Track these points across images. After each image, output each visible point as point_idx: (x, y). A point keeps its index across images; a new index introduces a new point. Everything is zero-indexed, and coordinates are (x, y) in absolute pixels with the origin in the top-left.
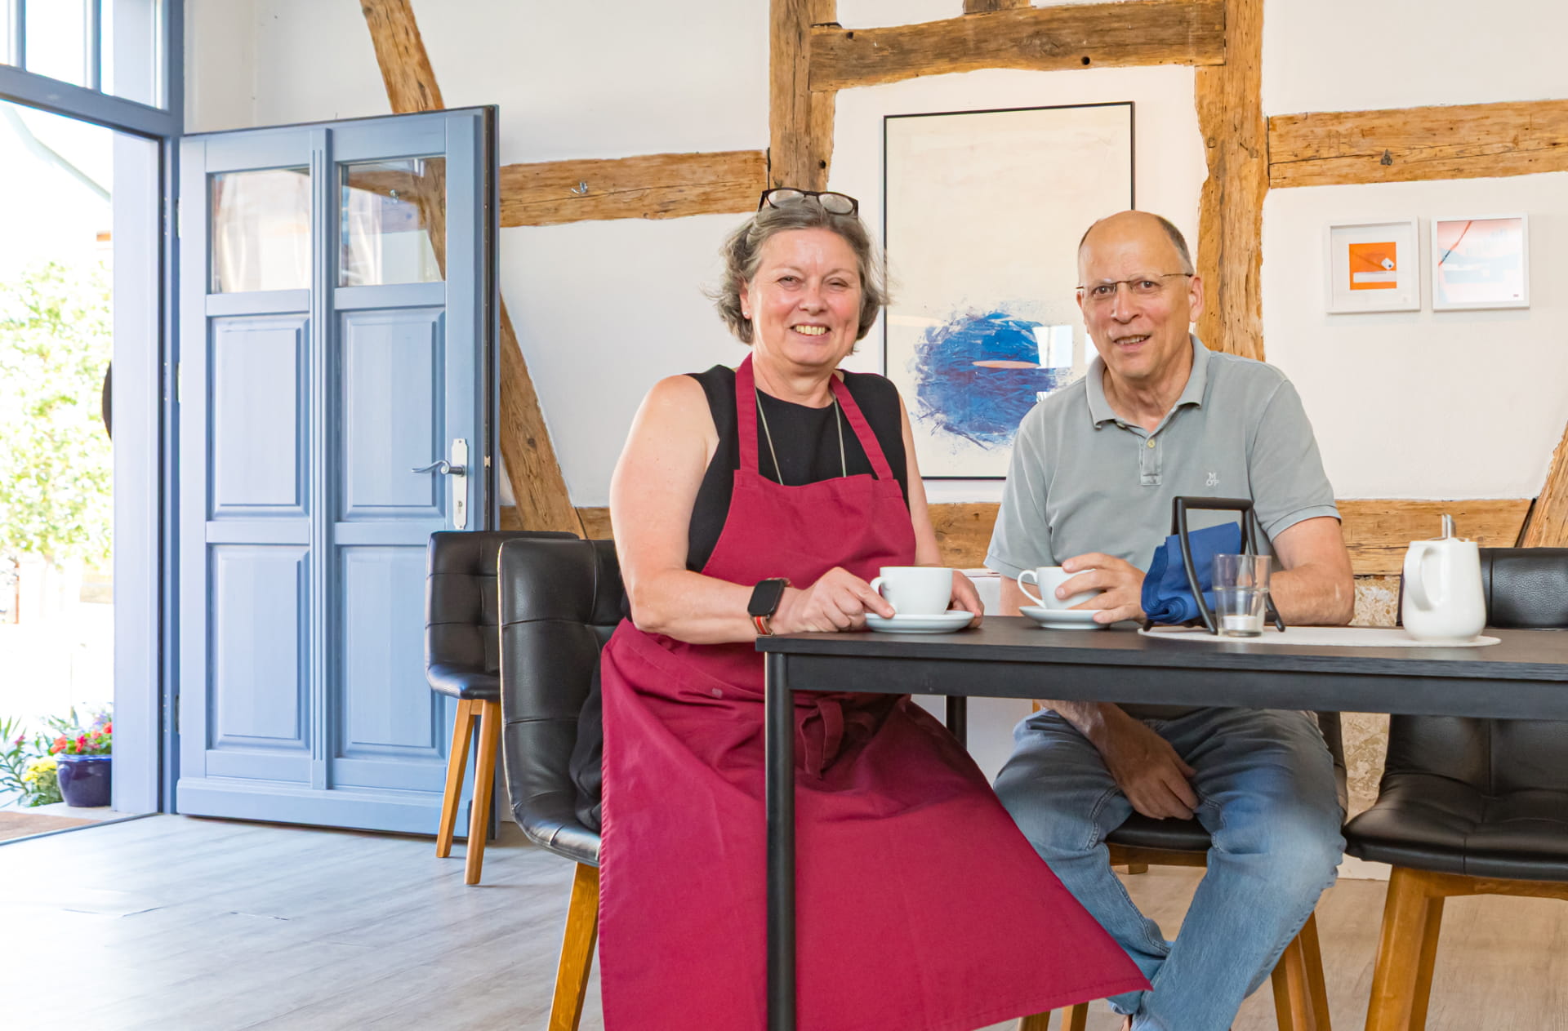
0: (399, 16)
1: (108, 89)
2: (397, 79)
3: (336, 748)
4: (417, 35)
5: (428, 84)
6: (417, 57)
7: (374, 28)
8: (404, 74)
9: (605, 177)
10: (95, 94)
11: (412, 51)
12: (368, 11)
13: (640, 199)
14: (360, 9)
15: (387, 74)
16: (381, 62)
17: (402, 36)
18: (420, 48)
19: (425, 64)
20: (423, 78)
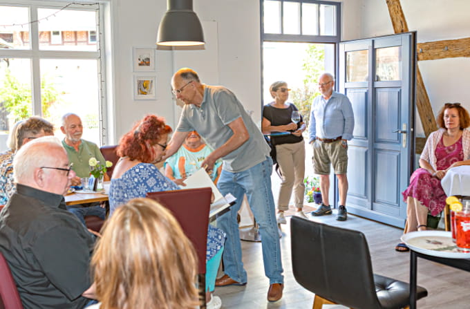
0: (396, 3)
1: (322, 34)
2: (395, 20)
3: (374, 200)
4: (401, 8)
5: (404, 22)
6: (400, 14)
7: (389, 6)
8: (397, 19)
9: (453, 45)
10: (319, 36)
11: (399, 12)
12: (387, 2)
13: (464, 51)
14: (385, 2)
15: (392, 19)
16: (391, 16)
17: (396, 8)
18: (401, 11)
19: (402, 16)
20: (402, 19)
